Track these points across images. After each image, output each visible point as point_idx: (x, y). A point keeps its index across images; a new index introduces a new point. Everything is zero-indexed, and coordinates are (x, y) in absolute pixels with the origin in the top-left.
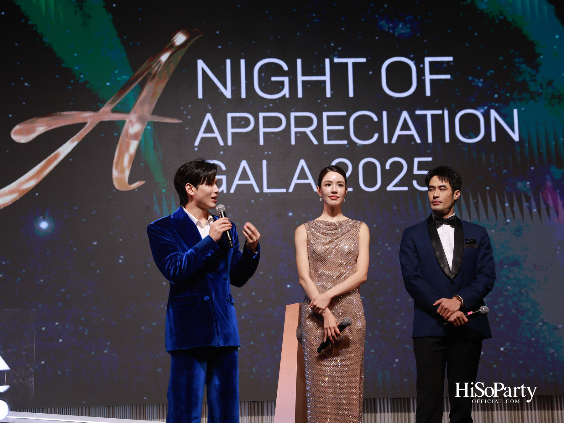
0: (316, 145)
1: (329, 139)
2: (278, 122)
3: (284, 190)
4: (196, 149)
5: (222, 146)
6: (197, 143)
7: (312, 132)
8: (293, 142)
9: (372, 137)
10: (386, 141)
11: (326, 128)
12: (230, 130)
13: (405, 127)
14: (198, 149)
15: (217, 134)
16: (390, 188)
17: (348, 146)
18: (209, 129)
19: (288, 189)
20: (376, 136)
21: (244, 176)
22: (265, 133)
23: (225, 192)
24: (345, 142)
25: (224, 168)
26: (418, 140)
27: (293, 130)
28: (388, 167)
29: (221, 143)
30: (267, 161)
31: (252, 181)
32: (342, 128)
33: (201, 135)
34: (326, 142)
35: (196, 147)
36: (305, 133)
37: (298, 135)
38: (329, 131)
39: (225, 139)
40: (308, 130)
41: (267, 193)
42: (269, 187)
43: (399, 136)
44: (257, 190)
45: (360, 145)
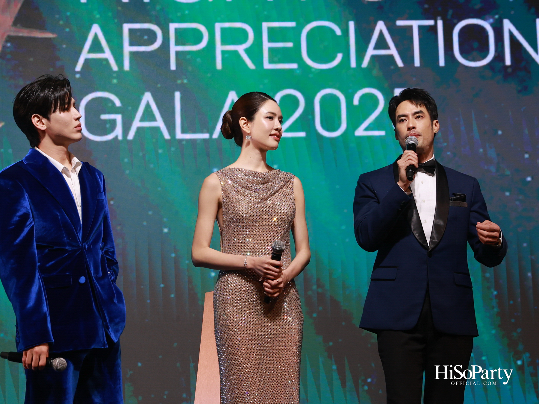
0: (252, 70)
1: (271, 61)
2: (197, 37)
3: (206, 136)
4: (78, 76)
5: (115, 72)
6: (78, 68)
7: (247, 51)
8: (219, 66)
9: (333, 58)
10: (353, 64)
11: (266, 45)
12: (128, 49)
13: (381, 44)
14: (81, 75)
15: (107, 55)
16: (360, 132)
17: (298, 72)
18: (96, 47)
19: (211, 134)
20: (340, 57)
21: (148, 115)
22: (177, 53)
23: (120, 138)
24: (294, 66)
25: (118, 103)
26: (400, 63)
27: (219, 48)
28: (356, 102)
29: (115, 68)
30: (181, 94)
31: (160, 123)
32: (290, 45)
33: (85, 55)
34: (267, 66)
35: (78, 72)
36: (236, 53)
37: (226, 55)
38: (271, 50)
39: (119, 60)
40: (241, 49)
41: (181, 141)
42: (183, 131)
43: (373, 57)
44: (167, 136)
45: (316, 69)
